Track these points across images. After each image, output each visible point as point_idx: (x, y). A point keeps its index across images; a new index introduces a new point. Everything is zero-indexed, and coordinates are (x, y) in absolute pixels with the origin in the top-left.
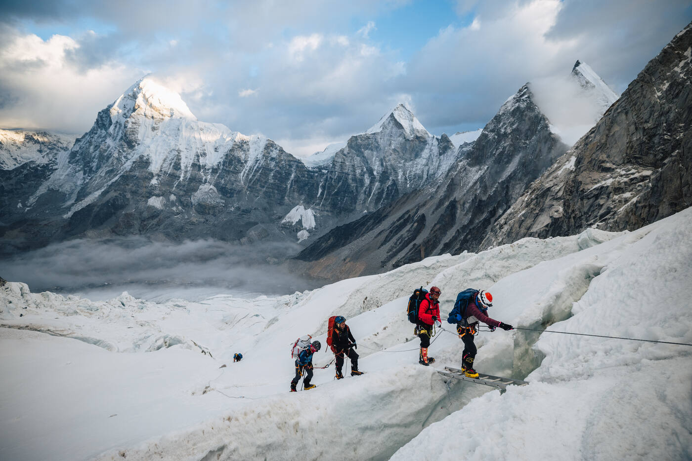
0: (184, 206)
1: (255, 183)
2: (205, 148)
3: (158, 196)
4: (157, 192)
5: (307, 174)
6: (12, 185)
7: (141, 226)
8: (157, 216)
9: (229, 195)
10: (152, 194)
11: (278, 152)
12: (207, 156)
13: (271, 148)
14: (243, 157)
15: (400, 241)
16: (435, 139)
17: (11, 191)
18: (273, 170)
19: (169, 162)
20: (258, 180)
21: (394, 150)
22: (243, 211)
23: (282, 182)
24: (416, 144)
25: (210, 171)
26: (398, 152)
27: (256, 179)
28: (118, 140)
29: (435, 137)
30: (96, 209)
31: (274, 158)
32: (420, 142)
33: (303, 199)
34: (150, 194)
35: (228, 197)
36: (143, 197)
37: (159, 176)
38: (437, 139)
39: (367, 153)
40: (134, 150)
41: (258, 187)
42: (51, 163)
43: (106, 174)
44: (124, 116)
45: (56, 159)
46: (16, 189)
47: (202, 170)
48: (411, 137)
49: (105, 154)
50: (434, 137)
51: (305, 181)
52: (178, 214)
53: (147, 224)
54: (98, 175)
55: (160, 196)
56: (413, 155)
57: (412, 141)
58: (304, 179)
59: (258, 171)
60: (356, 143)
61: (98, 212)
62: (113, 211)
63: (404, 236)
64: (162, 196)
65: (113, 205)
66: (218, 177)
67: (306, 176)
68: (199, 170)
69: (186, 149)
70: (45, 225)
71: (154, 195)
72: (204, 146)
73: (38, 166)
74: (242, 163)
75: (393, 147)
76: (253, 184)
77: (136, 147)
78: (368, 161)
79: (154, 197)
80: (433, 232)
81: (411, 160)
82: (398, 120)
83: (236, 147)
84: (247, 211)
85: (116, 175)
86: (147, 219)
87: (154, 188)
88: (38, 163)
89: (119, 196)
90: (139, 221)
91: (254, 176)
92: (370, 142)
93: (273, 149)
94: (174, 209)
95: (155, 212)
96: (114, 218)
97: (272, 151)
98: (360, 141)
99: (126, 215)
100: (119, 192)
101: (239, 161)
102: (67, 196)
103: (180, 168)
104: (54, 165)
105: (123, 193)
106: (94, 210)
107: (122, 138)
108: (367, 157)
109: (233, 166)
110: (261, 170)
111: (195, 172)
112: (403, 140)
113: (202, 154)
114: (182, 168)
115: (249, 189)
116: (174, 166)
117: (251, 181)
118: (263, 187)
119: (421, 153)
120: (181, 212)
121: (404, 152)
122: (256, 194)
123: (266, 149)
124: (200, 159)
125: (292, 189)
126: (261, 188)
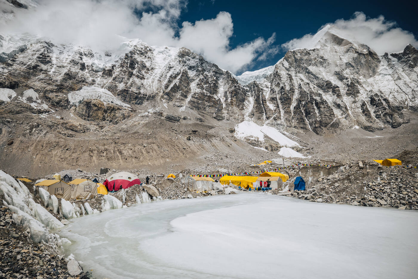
1: (174, 91)
2: (92, 49)
11: (197, 60)
12: (95, 58)
13: (187, 57)
14: (148, 64)
16: (390, 57)
18: (194, 80)
20: (177, 87)
21: (349, 64)
22: (168, 117)
23: (211, 93)
25: (101, 72)
26: (353, 66)
27: (175, 84)
31: (194, 67)
32: (374, 58)
33: (247, 114)
39: (310, 68)
41: (178, 95)
47: (87, 70)
56: (371, 71)
59: (175, 77)
60: (295, 58)
66: (114, 79)
74: (148, 69)
75: (345, 61)
76: (171, 90)
81: (371, 76)
91: (170, 82)
93: (191, 58)
94: (33, 105)
97: (188, 60)
98: (299, 55)
101: (144, 66)
103: (49, 62)
108: (314, 73)
109: (136, 70)
110: (179, 77)
111: (75, 69)
112: (356, 55)
113: (87, 53)
114: (54, 61)
115: (166, 96)
116: (39, 58)
117: (167, 87)
118: (186, 97)
119: (379, 71)
120: (46, 112)
121: (359, 67)
122: (177, 104)
123: (179, 56)
124: (84, 58)
125: (229, 100)
126: (183, 98)
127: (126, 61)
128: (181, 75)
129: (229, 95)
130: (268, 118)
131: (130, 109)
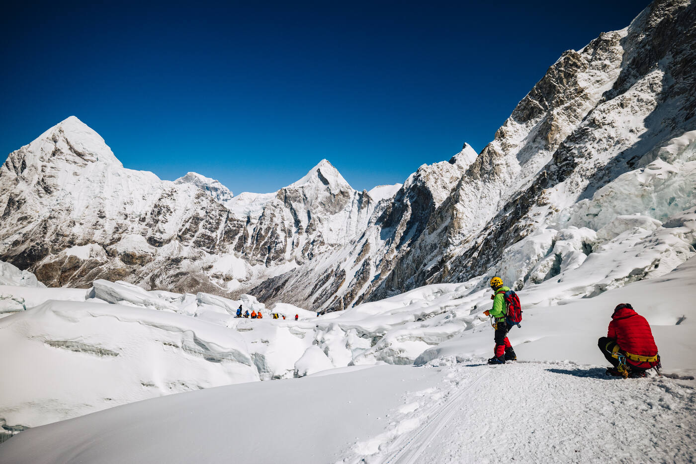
0: (109, 255)
1: (185, 233)
2: (132, 196)
3: (80, 245)
5: (238, 224)
7: (61, 277)
8: (79, 267)
9: (157, 244)
11: (209, 201)
12: (135, 204)
13: (202, 198)
14: (171, 206)
15: (324, 293)
16: (357, 194)
18: (203, 219)
19: (94, 210)
20: (188, 230)
21: (321, 203)
22: (173, 260)
23: (212, 232)
24: (340, 198)
25: (137, 219)
26: (324, 205)
27: (187, 228)
28: (33, 185)
29: (358, 192)
31: (204, 208)
32: (344, 196)
33: (233, 248)
34: (71, 243)
35: (156, 246)
37: (81, 224)
38: (359, 194)
39: (294, 205)
40: (52, 196)
41: (188, 236)
44: (42, 160)
47: (128, 219)
48: (336, 192)
49: (17, 199)
50: (356, 193)
51: (235, 230)
52: (102, 264)
53: (69, 275)
54: (8, 222)
56: (338, 208)
57: (337, 195)
58: (234, 228)
59: (188, 220)
60: (285, 195)
63: (327, 289)
66: (146, 225)
67: (237, 226)
68: (125, 219)
69: (111, 196)
71: (75, 245)
72: (131, 193)
74: (171, 212)
75: (319, 200)
76: (183, 234)
77: (54, 194)
78: (296, 212)
79: (76, 246)
80: (351, 285)
81: (336, 213)
82: (324, 176)
83: (166, 195)
84: (177, 261)
85: (30, 222)
86: (68, 269)
89: (36, 245)
90: (60, 273)
91: (183, 225)
92: (299, 195)
93: (204, 198)
94: (99, 259)
95: (77, 262)
97: (202, 201)
98: (288, 193)
99: (45, 266)
101: (168, 210)
103: (105, 216)
107: (38, 183)
108: (295, 209)
109: (162, 215)
110: (191, 221)
111: (121, 220)
112: (329, 194)
113: (129, 201)
114: (107, 216)
115: (179, 238)
116: (98, 214)
117: (180, 231)
118: (193, 236)
119: (345, 206)
120: (106, 262)
121: (330, 205)
122: (186, 244)
123: (196, 198)
124: (127, 206)
125: (222, 238)
126: (191, 238)
127: (155, 210)
128: (192, 218)
129: (224, 232)
130: (243, 253)
131: (152, 255)
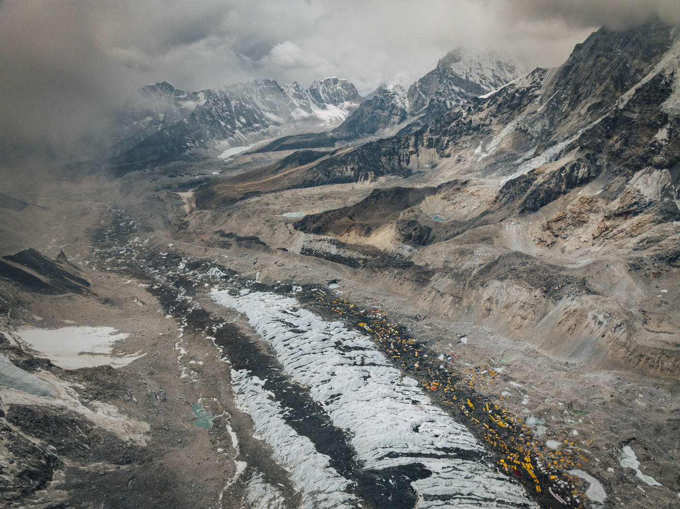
4: (658, 159)
6: (481, 119)
10: (649, 161)
17: (477, 128)
30: (540, 180)
36: (627, 166)
42: (534, 87)
43: (588, 110)
45: (542, 79)
46: (483, 125)
55: (662, 169)
61: (540, 185)
62: (563, 187)
64: (667, 167)
65: (569, 176)
70: (472, 194)
73: (517, 91)
87: (656, 148)
88: (517, 87)
96: (561, 200)
100: (587, 152)
102: (534, 140)
104: (536, 90)
105: (594, 155)
106: (535, 182)
